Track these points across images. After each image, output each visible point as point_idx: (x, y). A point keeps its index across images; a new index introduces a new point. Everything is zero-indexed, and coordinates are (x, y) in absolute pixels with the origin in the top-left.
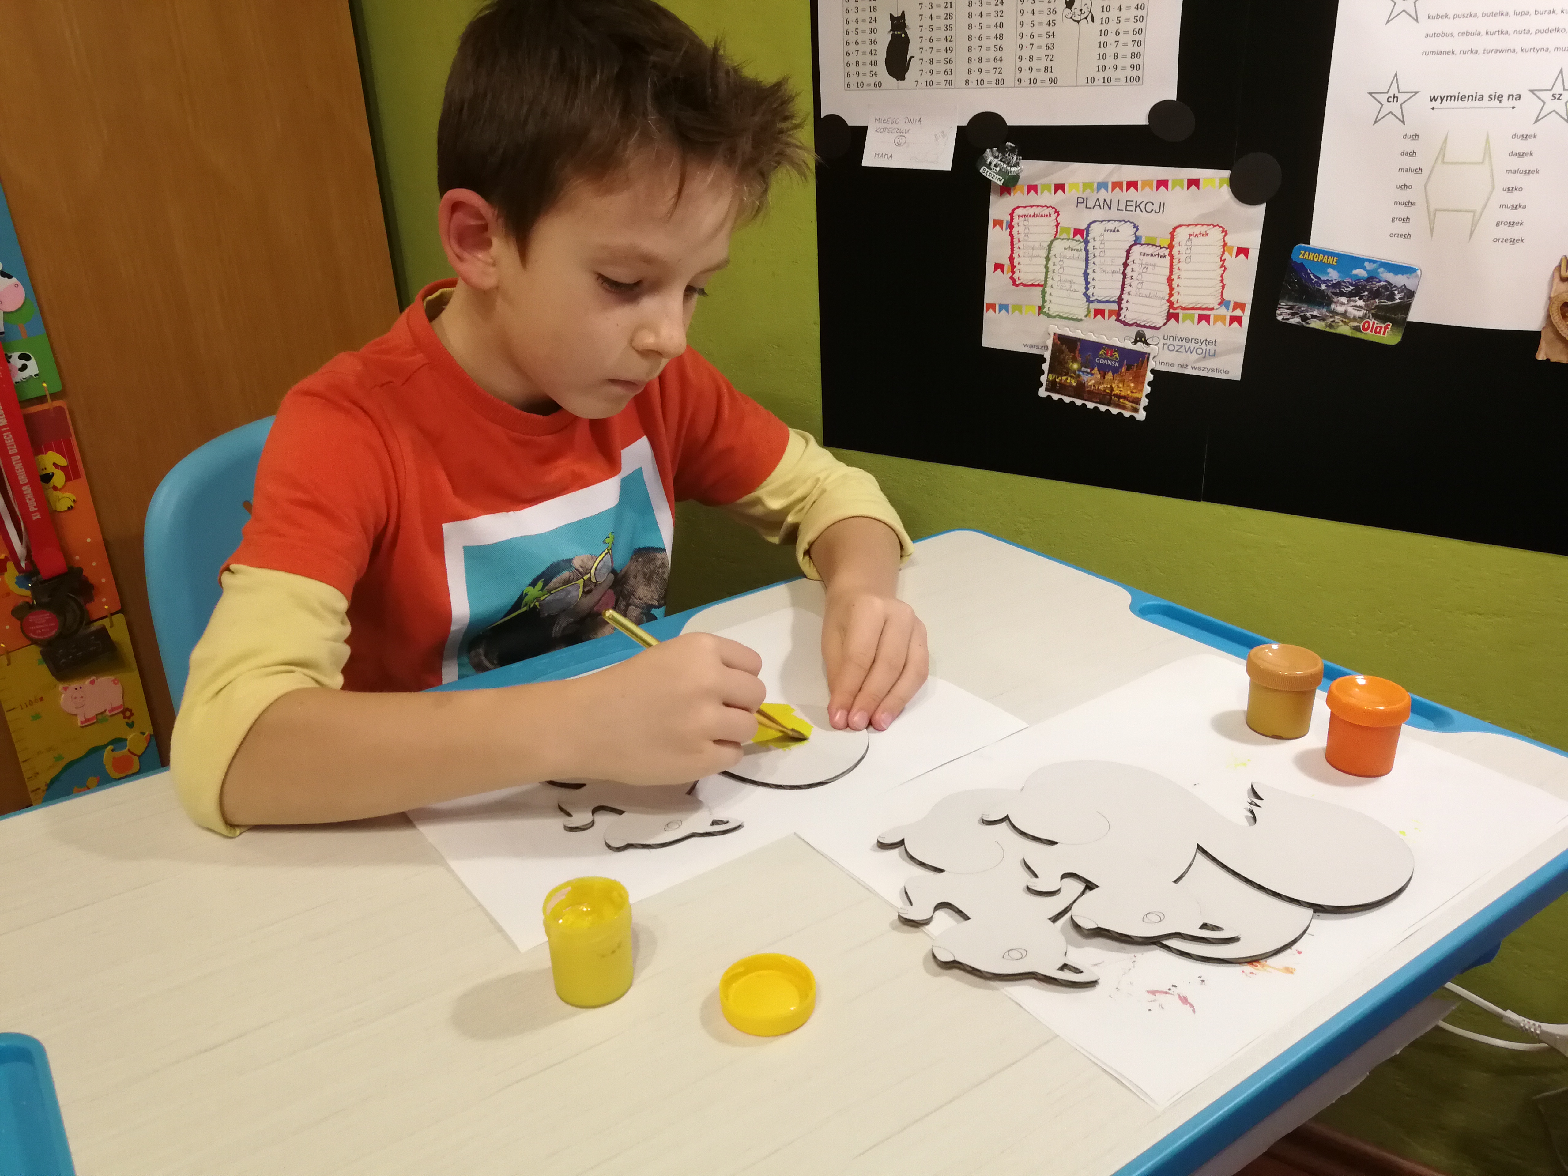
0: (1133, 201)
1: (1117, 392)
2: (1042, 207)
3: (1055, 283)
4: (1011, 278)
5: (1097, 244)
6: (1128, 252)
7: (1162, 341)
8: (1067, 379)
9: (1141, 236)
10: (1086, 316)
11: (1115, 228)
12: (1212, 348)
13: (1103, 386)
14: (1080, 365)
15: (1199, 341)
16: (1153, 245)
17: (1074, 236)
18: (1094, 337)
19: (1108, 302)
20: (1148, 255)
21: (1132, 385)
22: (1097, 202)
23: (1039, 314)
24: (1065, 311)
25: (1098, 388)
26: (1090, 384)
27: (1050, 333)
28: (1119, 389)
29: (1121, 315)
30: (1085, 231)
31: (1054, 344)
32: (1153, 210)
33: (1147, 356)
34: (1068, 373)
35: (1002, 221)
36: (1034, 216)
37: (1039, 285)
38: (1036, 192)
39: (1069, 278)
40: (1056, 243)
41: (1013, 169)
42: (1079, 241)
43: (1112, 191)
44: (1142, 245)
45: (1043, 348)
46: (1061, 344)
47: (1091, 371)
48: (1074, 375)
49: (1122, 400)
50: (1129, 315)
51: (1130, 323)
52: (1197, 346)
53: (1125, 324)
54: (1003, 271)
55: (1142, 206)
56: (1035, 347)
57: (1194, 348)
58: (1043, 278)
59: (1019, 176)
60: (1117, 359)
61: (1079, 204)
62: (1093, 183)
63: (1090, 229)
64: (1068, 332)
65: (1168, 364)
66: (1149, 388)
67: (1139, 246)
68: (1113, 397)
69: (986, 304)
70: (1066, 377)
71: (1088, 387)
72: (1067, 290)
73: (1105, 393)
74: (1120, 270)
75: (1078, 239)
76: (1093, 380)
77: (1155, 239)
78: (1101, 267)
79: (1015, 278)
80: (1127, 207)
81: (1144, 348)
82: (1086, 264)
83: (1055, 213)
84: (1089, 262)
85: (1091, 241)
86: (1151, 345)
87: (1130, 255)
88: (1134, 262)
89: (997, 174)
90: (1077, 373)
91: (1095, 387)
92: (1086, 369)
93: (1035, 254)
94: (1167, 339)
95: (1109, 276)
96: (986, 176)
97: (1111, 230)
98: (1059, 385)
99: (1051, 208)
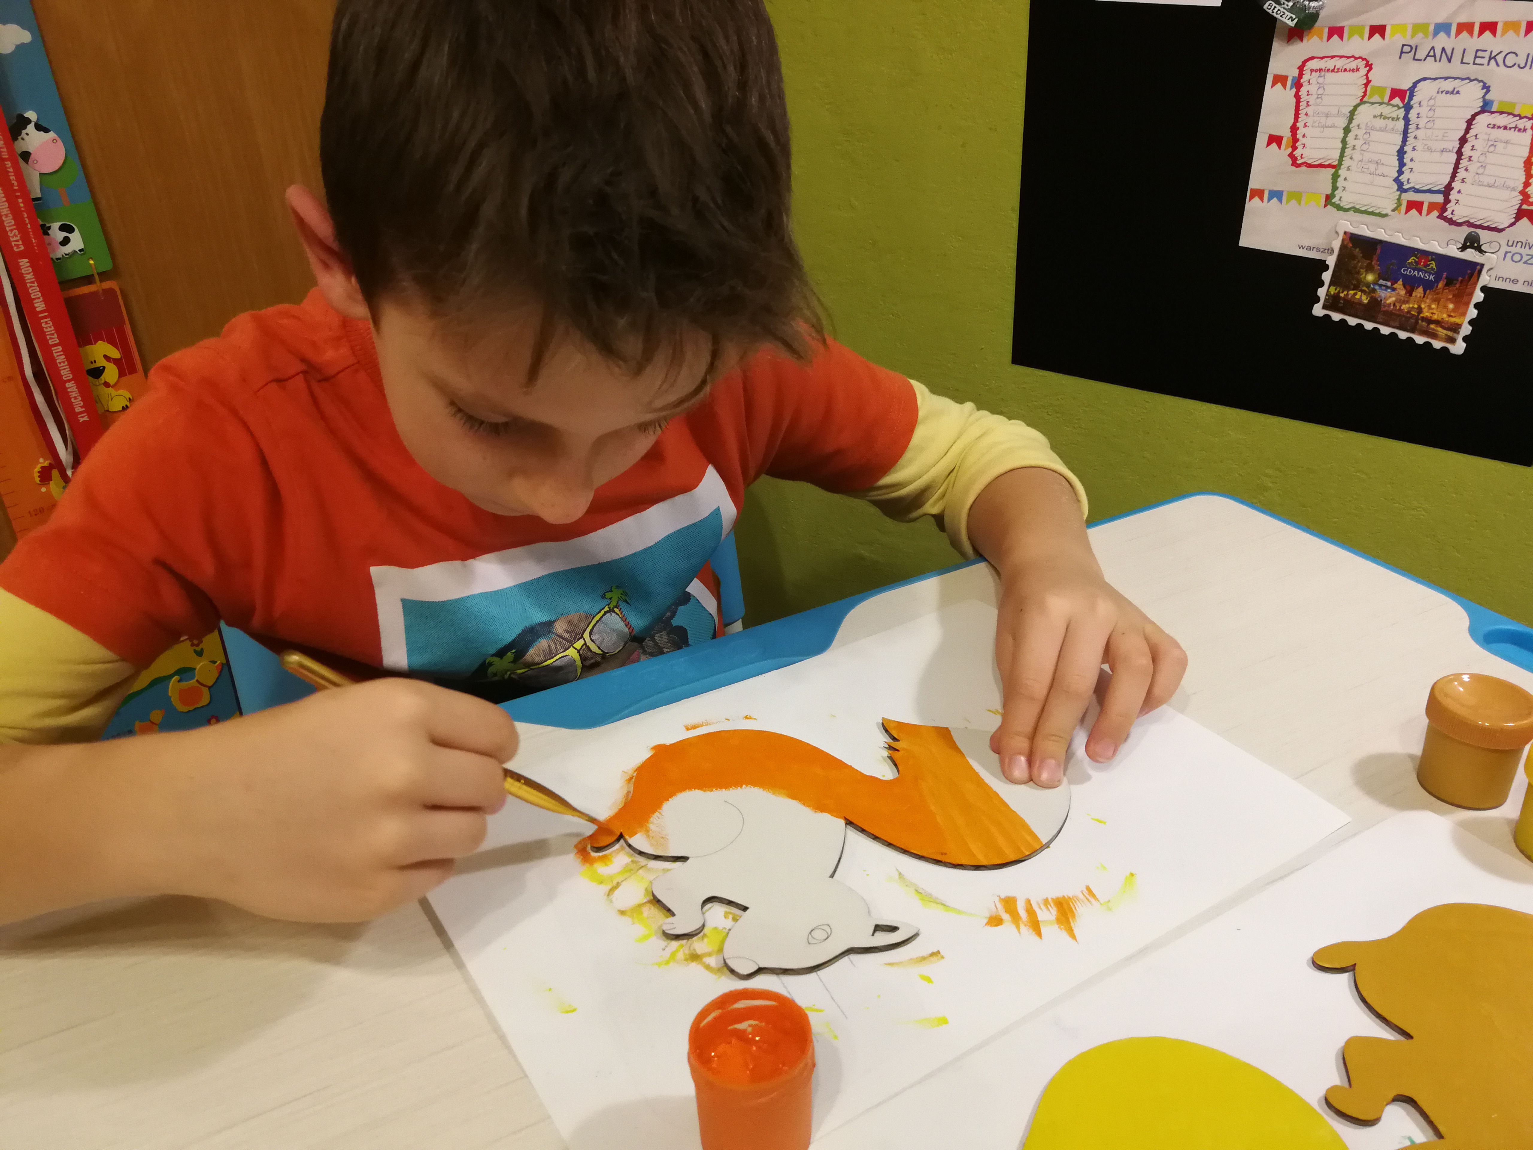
0: (1486, 51)
1: (1427, 314)
2: (1348, 57)
3: (1354, 164)
4: (1291, 155)
5: (1424, 111)
6: (1470, 123)
7: (1504, 248)
8: (1355, 294)
9: (1492, 102)
10: (1393, 210)
11: (1454, 88)
13: (1407, 306)
14: (1377, 276)
16: (1509, 114)
17: (1392, 98)
18: (1403, 240)
19: (1430, 191)
20: (1499, 127)
21: (1451, 306)
22: (1432, 51)
23: (1325, 206)
24: (1362, 202)
25: (1400, 309)
26: (1388, 302)
27: (1338, 230)
28: (1431, 310)
29: (1446, 210)
30: (1408, 92)
31: (1343, 247)
32: (1515, 64)
33: (1478, 267)
34: (1359, 287)
35: (1286, 78)
36: (1333, 71)
37: (1330, 166)
38: (1341, 37)
39: (1376, 157)
40: (1362, 108)
41: (1312, 4)
42: (1397, 106)
43: (1456, 36)
44: (1492, 113)
45: (1326, 251)
46: (1353, 246)
47: (1392, 284)
48: (1367, 289)
49: (1432, 326)
50: (1459, 210)
51: (1458, 221)
53: (1451, 222)
54: (1279, 147)
55: (1500, 58)
56: (1315, 249)
58: (1337, 156)
59: (1319, 14)
60: (1432, 269)
61: (1403, 54)
62: (1428, 24)
63: (1416, 90)
64: (1365, 231)
65: (1508, 280)
66: (1476, 312)
67: (1487, 114)
68: (1420, 321)
69: (1251, 189)
70: (1354, 291)
71: (1385, 306)
72: (1371, 174)
73: (1408, 315)
74: (1453, 147)
75: (1395, 104)
76: (1393, 297)
77: (1513, 104)
78: (1425, 142)
79: (1296, 156)
80: (1477, 59)
81: (1474, 256)
82: (1403, 138)
83: (1366, 67)
84: (1409, 135)
85: (1416, 106)
86: (1486, 252)
87: (1472, 127)
88: (1477, 137)
89: (1288, 12)
90: (1372, 286)
91: (1396, 306)
92: (1384, 282)
93: (1329, 123)
94: (1512, 246)
95: (1436, 156)
96: (1273, 14)
97: (1447, 91)
98: (1342, 302)
99: (1360, 60)
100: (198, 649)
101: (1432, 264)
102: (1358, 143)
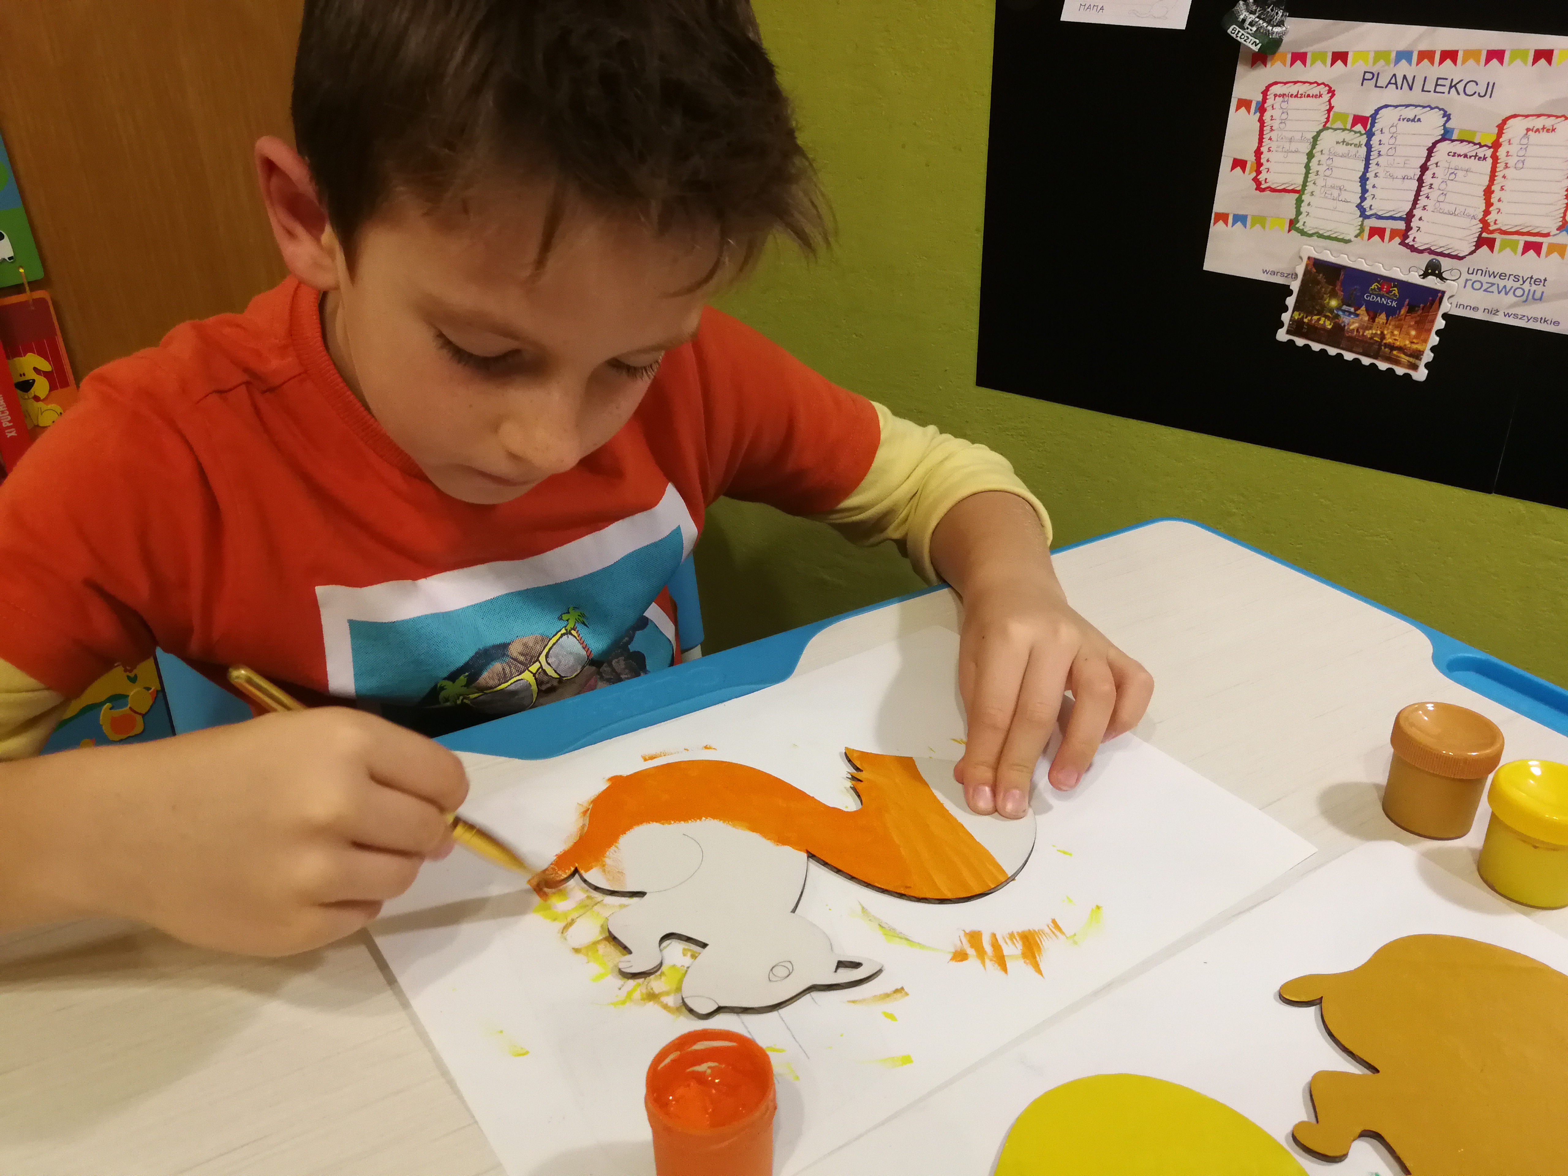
0: (1447, 79)
1: (1390, 340)
2: (1311, 83)
3: (1317, 190)
4: (1255, 180)
5: (1385, 138)
6: (1431, 151)
7: (1465, 276)
8: (1319, 320)
9: (1454, 129)
10: (1356, 236)
11: (1416, 116)
12: (1539, 289)
13: (1370, 332)
14: (1340, 302)
15: (1521, 279)
16: (1469, 142)
17: (1353, 125)
18: (1366, 266)
19: (1392, 218)
20: (1459, 155)
21: (1413, 333)
22: (1394, 79)
23: (1289, 231)
24: (1325, 227)
25: (1363, 335)
26: (1351, 327)
27: (1302, 255)
28: (1394, 336)
29: (1408, 237)
30: (1370, 119)
31: (1307, 272)
32: (1475, 93)
33: (1440, 295)
34: (1323, 312)
35: (1251, 102)
36: (1296, 96)
37: (1294, 191)
38: (1304, 63)
39: (1339, 183)
40: (1325, 135)
41: (1276, 29)
42: (1360, 132)
43: (1417, 64)
44: (1453, 141)
45: (1291, 276)
46: (1316, 272)
47: (1356, 310)
48: (1330, 315)
49: (1395, 352)
50: (1420, 238)
51: (1420, 248)
52: (1518, 285)
53: (1413, 249)
54: (1244, 171)
55: (1460, 87)
56: (1279, 274)
57: (1512, 287)
58: (1300, 180)
59: (1282, 40)
60: (1394, 295)
61: (1365, 81)
62: (1388, 52)
63: (1378, 116)
64: (1329, 257)
65: (1469, 308)
66: (1438, 339)
67: (1447, 142)
68: (1383, 347)
69: (1216, 213)
70: (1318, 317)
71: (1348, 332)
72: (1333, 199)
73: (1372, 341)
74: (1415, 175)
75: (1358, 131)
76: (1356, 323)
77: (1474, 133)
78: (1388, 169)
79: (1260, 180)
80: (1438, 87)
81: (1436, 284)
82: (1365, 164)
83: (1328, 93)
84: (1371, 162)
85: (1377, 133)
86: (1447, 279)
87: (1433, 155)
88: (1438, 165)
89: (1252, 36)
90: (1335, 311)
91: (1359, 332)
92: (1349, 308)
93: (1293, 149)
94: (1472, 274)
95: (1398, 183)
96: (1237, 38)
97: (1409, 119)
98: (1306, 327)
99: (1323, 86)
100: (132, 675)
101: (1395, 290)
102: (1322, 169)
